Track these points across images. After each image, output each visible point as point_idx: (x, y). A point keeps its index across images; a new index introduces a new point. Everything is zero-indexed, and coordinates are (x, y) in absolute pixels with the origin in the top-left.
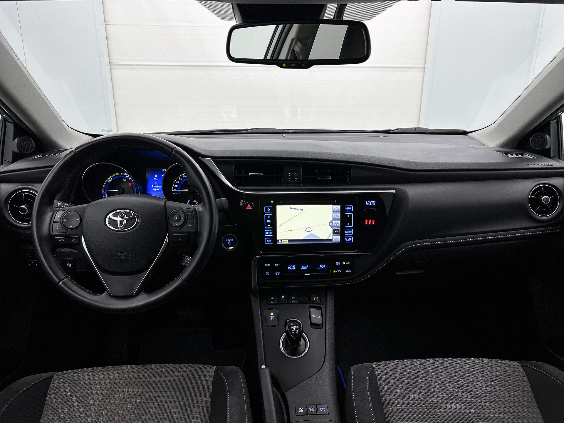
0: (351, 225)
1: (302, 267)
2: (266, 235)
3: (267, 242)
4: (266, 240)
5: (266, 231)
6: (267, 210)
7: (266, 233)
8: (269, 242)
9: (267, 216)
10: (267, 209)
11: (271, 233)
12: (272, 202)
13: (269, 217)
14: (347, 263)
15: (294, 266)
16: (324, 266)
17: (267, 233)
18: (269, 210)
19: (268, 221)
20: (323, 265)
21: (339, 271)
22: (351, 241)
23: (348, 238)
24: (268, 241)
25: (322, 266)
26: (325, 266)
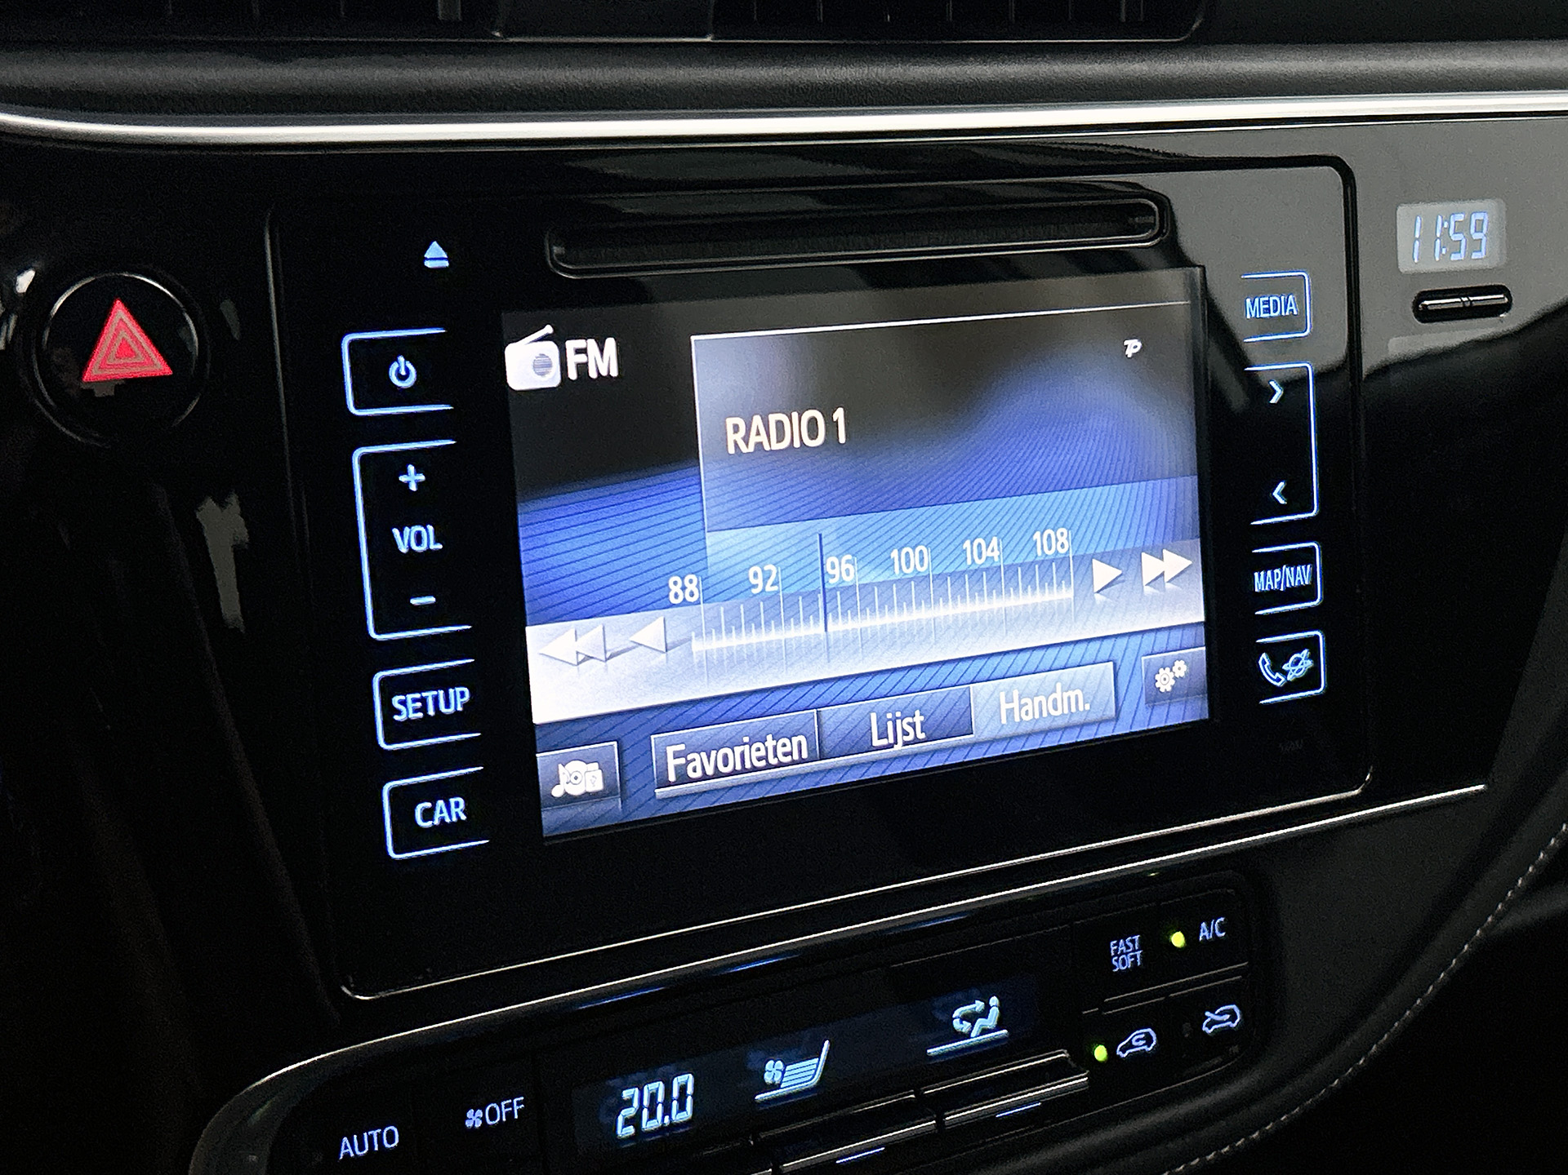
0: (1298, 498)
1: (773, 1070)
2: (396, 731)
3: (408, 835)
4: (404, 801)
5: (392, 687)
6: (374, 388)
7: (389, 711)
8: (446, 832)
9: (382, 471)
10: (372, 360)
11: (458, 698)
12: (435, 256)
13: (412, 478)
14: (1204, 933)
15: (683, 1089)
16: (985, 1014)
17: (407, 708)
18: (402, 372)
19: (406, 540)
20: (979, 1005)
21: (1140, 1041)
22: (1310, 680)
23: (1279, 655)
24: (428, 814)
25: (971, 1018)
26: (994, 1012)
